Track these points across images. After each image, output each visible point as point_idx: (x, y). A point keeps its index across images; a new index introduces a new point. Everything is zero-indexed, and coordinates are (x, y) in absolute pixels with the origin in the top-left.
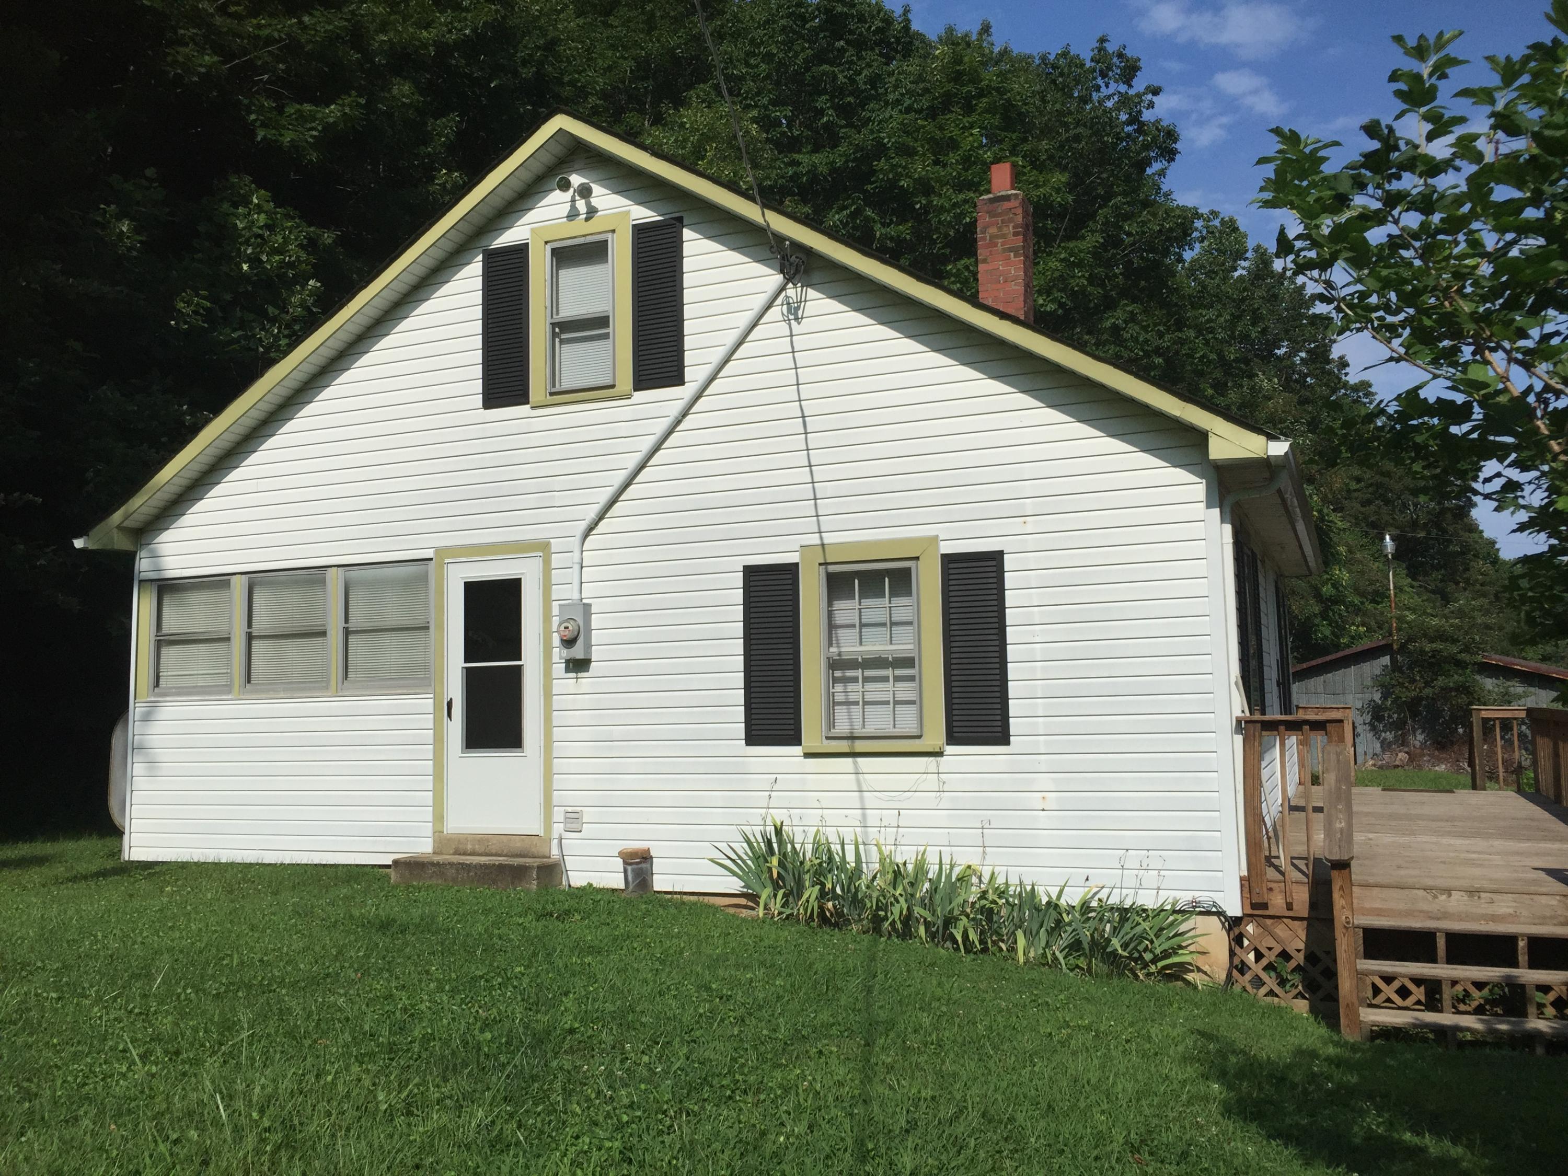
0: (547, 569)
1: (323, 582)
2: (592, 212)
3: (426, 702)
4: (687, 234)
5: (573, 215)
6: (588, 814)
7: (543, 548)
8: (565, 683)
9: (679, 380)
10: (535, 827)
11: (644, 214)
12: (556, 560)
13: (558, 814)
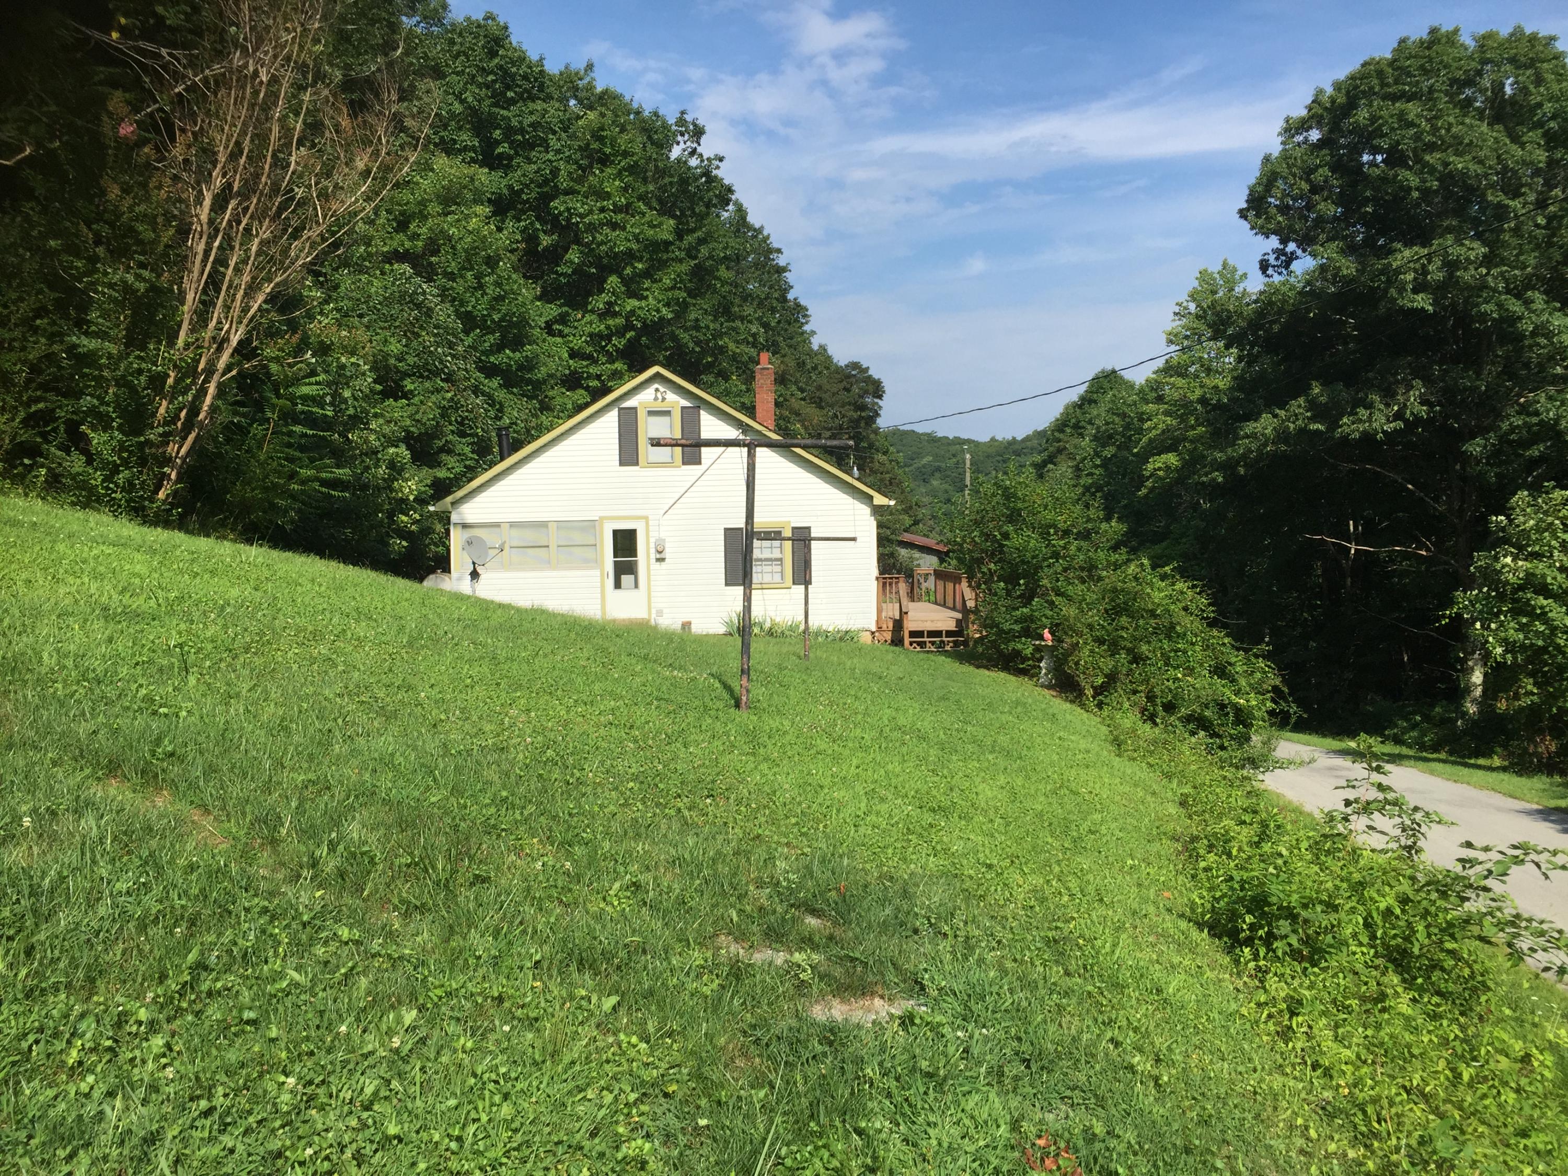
0: (647, 523)
1: (547, 527)
2: (664, 399)
3: (597, 573)
4: (702, 412)
5: (656, 399)
6: (665, 611)
7: (646, 518)
8: (656, 566)
9: (699, 463)
10: (645, 616)
11: (685, 403)
12: (651, 523)
13: (654, 611)
